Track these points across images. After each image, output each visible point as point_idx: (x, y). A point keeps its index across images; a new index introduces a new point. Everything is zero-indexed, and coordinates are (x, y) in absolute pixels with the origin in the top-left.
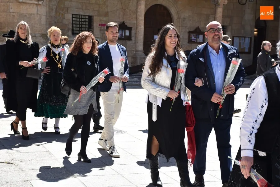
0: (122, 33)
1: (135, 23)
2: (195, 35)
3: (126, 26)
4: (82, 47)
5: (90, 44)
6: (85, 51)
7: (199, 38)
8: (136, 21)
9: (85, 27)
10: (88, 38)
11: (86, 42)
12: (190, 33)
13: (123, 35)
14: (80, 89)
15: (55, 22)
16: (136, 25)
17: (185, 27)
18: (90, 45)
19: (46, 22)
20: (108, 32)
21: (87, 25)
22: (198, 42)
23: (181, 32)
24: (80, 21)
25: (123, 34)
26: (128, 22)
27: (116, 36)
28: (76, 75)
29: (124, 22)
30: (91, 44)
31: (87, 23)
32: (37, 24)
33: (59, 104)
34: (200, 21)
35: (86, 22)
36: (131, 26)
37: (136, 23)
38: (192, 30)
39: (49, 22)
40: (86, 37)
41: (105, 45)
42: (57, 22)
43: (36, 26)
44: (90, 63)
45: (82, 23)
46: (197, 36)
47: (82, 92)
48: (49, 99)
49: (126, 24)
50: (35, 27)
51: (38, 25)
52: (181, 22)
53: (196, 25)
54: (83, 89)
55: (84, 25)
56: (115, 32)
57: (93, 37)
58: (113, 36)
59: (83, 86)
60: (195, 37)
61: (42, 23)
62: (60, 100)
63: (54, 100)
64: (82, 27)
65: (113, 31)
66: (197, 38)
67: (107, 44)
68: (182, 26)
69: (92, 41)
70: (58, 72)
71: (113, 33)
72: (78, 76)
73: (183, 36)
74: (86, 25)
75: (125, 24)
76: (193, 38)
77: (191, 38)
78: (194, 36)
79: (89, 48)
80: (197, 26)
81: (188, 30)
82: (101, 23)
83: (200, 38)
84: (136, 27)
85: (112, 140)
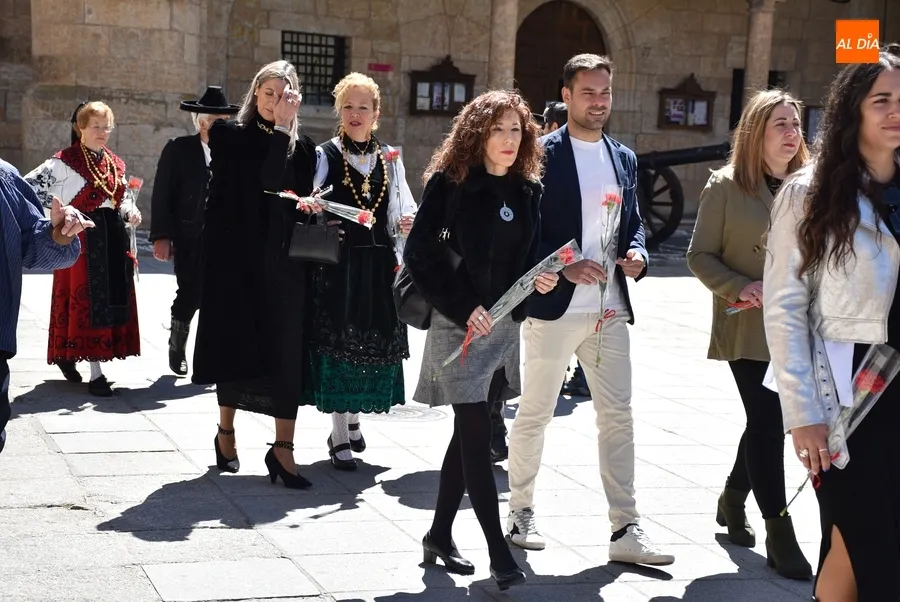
0: (443, 94)
1: (484, 63)
2: (680, 101)
3: (457, 69)
4: (484, 151)
5: (515, 139)
6: (495, 164)
7: (693, 112)
8: (490, 56)
9: (323, 72)
10: (507, 113)
11: (499, 129)
12: (664, 93)
13: (447, 101)
14: (468, 318)
15: (228, 57)
16: (489, 68)
17: (650, 75)
18: (516, 141)
19: (200, 55)
20: (571, 89)
21: (330, 66)
22: (691, 123)
23: (635, 90)
24: (306, 54)
25: (447, 96)
26: (463, 56)
27: (600, 105)
28: (457, 260)
29: (449, 57)
30: (518, 137)
31: (331, 61)
32: (171, 63)
33: (367, 360)
34: (700, 56)
35: (326, 56)
36: (471, 72)
37: (489, 62)
38: (671, 85)
39: (208, 55)
40: (499, 110)
41: (559, 139)
42: (235, 57)
43: (166, 67)
44: (510, 212)
45: (315, 59)
46: (687, 104)
47: (474, 329)
48: (332, 338)
49: (455, 64)
50: (163, 72)
51: (174, 65)
52: (634, 61)
53: (684, 68)
54: (481, 318)
55: (320, 66)
56: (599, 90)
57: (525, 113)
58: (591, 108)
59: (480, 308)
60: (678, 110)
61: (186, 57)
62: (374, 345)
63: (351, 343)
64: (312, 74)
65: (592, 87)
66: (686, 112)
67: (566, 135)
68: (638, 73)
69: (519, 126)
70: (372, 243)
71: (590, 93)
72: (463, 263)
73: (641, 106)
74: (326, 66)
75: (452, 63)
76: (674, 111)
77: (669, 110)
78: (678, 105)
79: (509, 152)
80: (687, 73)
81: (656, 86)
82: (375, 61)
83: (696, 111)
84: (489, 76)
85: (528, 488)
